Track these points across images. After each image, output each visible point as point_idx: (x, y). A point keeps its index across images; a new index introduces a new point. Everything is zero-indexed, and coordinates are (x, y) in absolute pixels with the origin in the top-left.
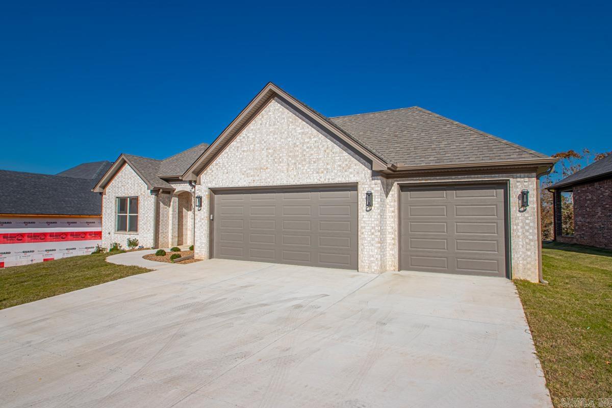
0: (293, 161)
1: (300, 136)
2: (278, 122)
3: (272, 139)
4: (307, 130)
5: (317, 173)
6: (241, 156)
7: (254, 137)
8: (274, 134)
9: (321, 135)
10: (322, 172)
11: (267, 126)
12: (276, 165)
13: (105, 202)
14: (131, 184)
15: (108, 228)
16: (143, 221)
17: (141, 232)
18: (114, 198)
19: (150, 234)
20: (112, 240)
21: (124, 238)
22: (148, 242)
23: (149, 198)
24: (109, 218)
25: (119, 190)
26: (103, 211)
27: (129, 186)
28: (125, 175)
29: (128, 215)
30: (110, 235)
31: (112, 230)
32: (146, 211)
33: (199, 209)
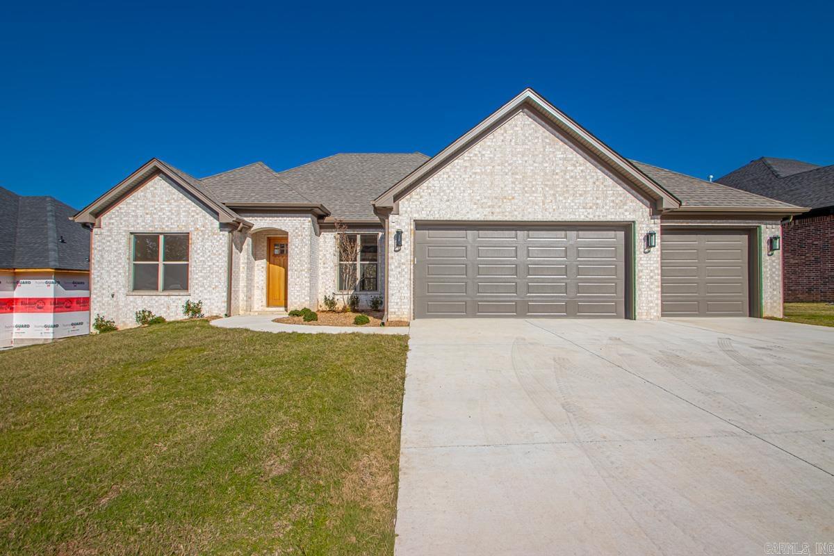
0: (552, 192)
1: (561, 162)
2: (529, 141)
3: (520, 162)
4: (571, 156)
5: (584, 208)
6: (471, 180)
7: (492, 156)
8: (523, 156)
9: (588, 164)
10: (591, 208)
11: (513, 144)
12: (526, 195)
13: (98, 241)
14: (170, 211)
15: (109, 287)
16: (201, 272)
17: (197, 292)
18: (124, 234)
19: (217, 294)
20: (121, 307)
21: (154, 302)
22: (214, 307)
23: (216, 236)
24: (112, 269)
25: (139, 221)
26: (93, 256)
27: (164, 214)
28: (153, 196)
29: (161, 263)
30: (115, 299)
31: (120, 289)
32: (210, 256)
33: (397, 249)
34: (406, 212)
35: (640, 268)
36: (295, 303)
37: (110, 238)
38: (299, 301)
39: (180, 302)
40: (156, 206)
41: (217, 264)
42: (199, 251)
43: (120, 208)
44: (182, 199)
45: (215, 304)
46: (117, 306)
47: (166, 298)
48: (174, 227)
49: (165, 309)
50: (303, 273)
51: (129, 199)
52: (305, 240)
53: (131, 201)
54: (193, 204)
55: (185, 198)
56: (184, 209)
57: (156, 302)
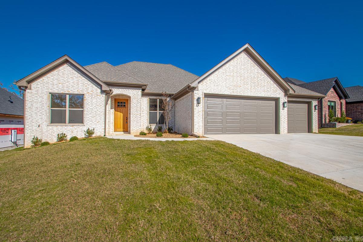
0: (254, 85)
1: (257, 73)
2: (246, 64)
3: (243, 72)
4: (260, 72)
5: (264, 92)
6: (226, 78)
7: (233, 69)
8: (244, 70)
9: (265, 75)
10: (266, 92)
11: (240, 65)
12: (245, 85)
13: (30, 97)
14: (73, 83)
15: (36, 121)
16: (91, 114)
17: (88, 124)
18: (45, 93)
19: (100, 125)
20: (44, 132)
21: (64, 129)
22: (97, 131)
23: (98, 97)
24: (38, 112)
25: (55, 87)
26: (26, 104)
27: (69, 84)
28: (63, 74)
29: (67, 109)
30: (40, 128)
31: (43, 122)
32: (95, 106)
33: (197, 105)
34: (201, 90)
35: (281, 115)
36: (134, 130)
37: (37, 95)
38: (136, 128)
39: (79, 129)
40: (65, 80)
41: (99, 110)
42: (89, 104)
43: (43, 80)
44: (80, 77)
45: (98, 130)
46: (42, 131)
47: (71, 127)
48: (75, 91)
49: (70, 133)
50: (138, 115)
51: (49, 75)
52: (139, 100)
53: (50, 76)
54: (86, 80)
55: (81, 77)
56: (81, 82)
57: (65, 129)
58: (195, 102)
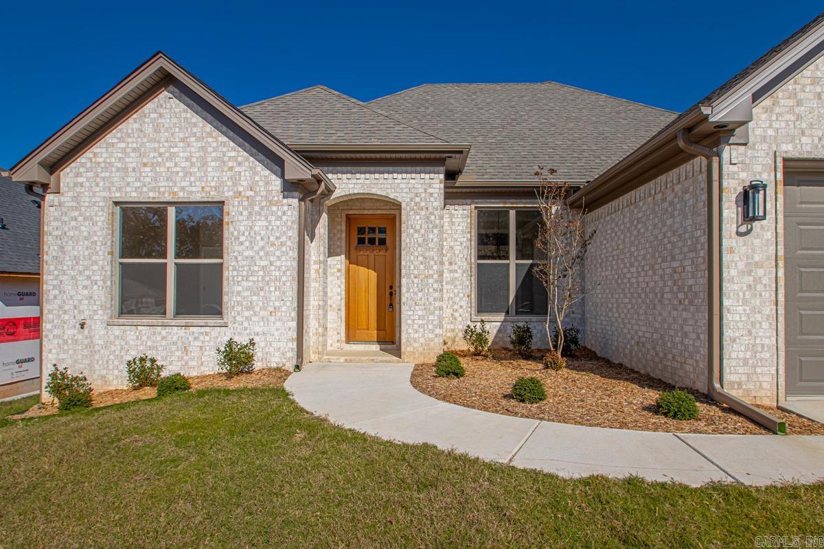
13: (56, 219)
14: (187, 159)
15: (75, 307)
16: (247, 280)
17: (239, 319)
18: (101, 204)
19: (278, 324)
20: (97, 348)
21: (159, 338)
22: (271, 350)
23: (274, 208)
24: (80, 273)
25: (130, 180)
26: (46, 248)
27: (176, 165)
28: (157, 130)
30: (86, 331)
31: (95, 312)
32: (263, 248)
33: (743, 229)
34: (764, 139)
36: (415, 340)
37: (77, 213)
38: (423, 336)
39: (207, 338)
40: (162, 150)
41: (278, 263)
42: (242, 239)
43: (95, 155)
44: (209, 135)
45: (274, 344)
46: (91, 345)
47: (182, 332)
48: (193, 189)
49: (179, 353)
50: (431, 281)
51: (112, 137)
52: (433, 217)
53: (115, 140)
54: (232, 144)
55: (216, 133)
56: (214, 154)
57: (163, 338)
58: (730, 212)
